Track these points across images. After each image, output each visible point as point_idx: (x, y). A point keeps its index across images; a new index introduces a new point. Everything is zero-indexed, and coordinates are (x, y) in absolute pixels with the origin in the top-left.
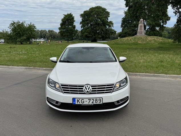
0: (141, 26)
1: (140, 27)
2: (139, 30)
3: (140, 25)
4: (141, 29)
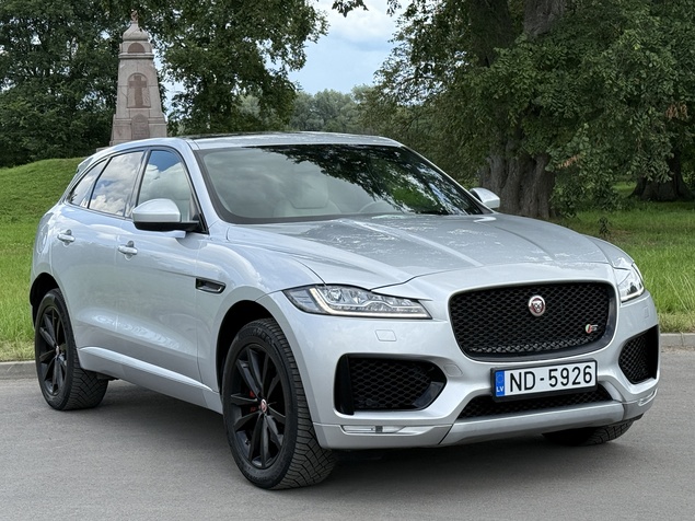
0: (138, 83)
1: (131, 84)
2: (123, 113)
3: (126, 71)
4: (140, 105)
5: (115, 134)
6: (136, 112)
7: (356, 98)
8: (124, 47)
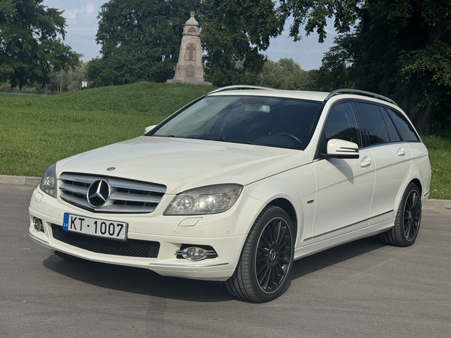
6: (189, 63)
7: (281, 65)
8: (186, 29)
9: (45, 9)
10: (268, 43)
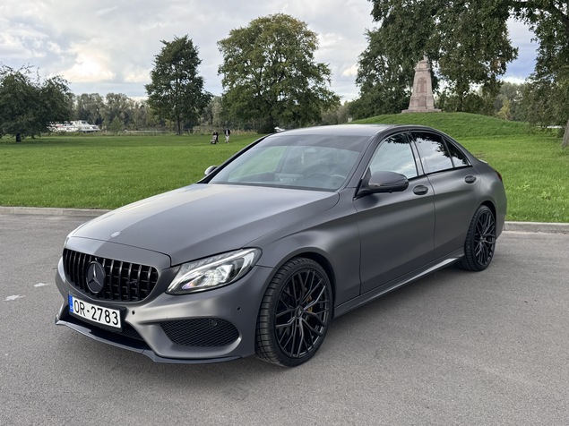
0: (423, 81)
4: (422, 91)
5: (410, 105)
9: (316, 65)
10: (505, 69)
